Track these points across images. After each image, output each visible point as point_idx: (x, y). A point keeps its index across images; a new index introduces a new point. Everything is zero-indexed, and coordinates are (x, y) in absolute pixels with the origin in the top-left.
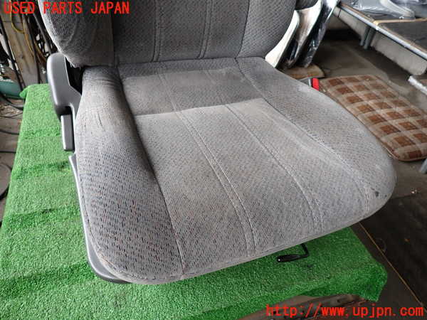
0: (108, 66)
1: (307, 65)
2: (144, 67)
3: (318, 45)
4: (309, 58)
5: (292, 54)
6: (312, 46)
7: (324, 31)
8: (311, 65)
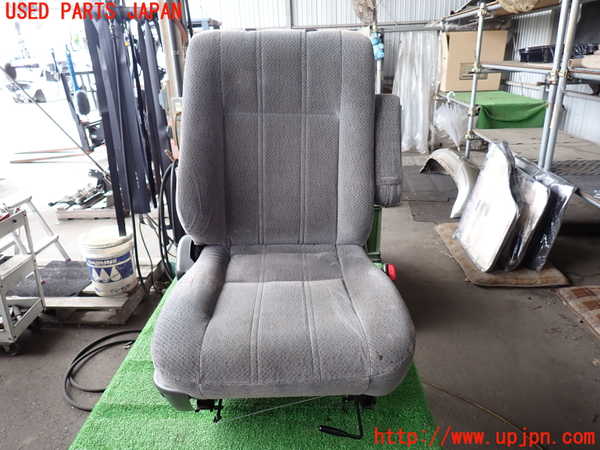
0: (221, 245)
1: (539, 268)
2: (248, 249)
3: (552, 242)
4: (542, 259)
5: (515, 252)
6: (543, 243)
7: (559, 225)
8: (546, 267)
